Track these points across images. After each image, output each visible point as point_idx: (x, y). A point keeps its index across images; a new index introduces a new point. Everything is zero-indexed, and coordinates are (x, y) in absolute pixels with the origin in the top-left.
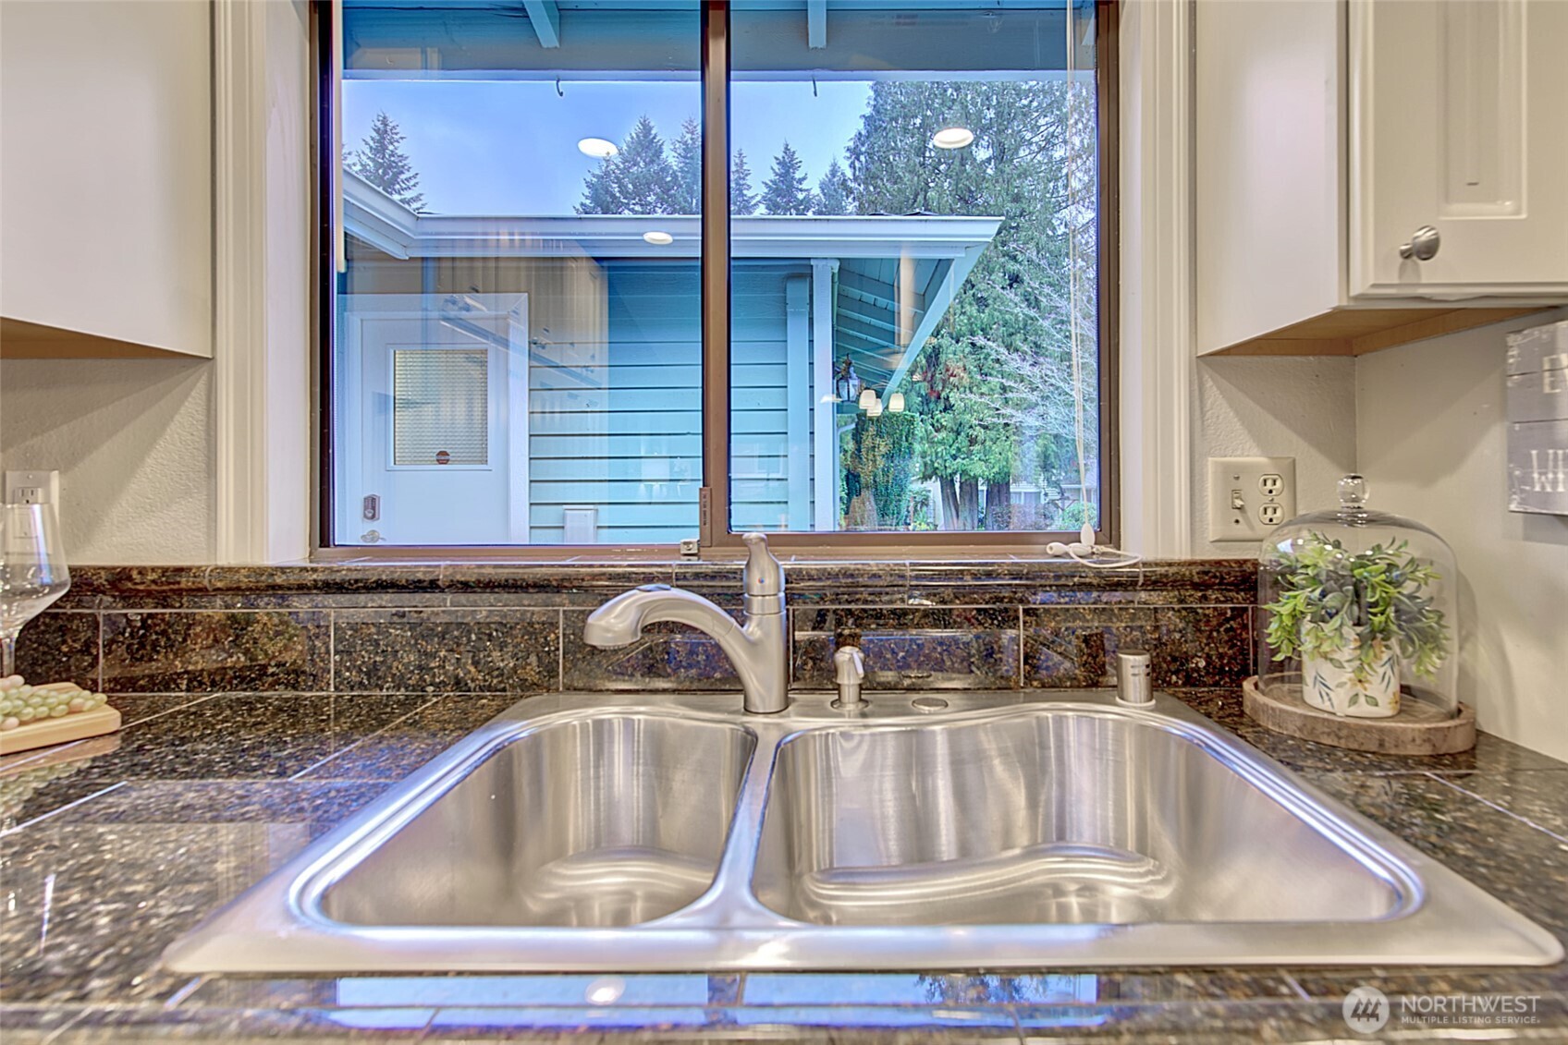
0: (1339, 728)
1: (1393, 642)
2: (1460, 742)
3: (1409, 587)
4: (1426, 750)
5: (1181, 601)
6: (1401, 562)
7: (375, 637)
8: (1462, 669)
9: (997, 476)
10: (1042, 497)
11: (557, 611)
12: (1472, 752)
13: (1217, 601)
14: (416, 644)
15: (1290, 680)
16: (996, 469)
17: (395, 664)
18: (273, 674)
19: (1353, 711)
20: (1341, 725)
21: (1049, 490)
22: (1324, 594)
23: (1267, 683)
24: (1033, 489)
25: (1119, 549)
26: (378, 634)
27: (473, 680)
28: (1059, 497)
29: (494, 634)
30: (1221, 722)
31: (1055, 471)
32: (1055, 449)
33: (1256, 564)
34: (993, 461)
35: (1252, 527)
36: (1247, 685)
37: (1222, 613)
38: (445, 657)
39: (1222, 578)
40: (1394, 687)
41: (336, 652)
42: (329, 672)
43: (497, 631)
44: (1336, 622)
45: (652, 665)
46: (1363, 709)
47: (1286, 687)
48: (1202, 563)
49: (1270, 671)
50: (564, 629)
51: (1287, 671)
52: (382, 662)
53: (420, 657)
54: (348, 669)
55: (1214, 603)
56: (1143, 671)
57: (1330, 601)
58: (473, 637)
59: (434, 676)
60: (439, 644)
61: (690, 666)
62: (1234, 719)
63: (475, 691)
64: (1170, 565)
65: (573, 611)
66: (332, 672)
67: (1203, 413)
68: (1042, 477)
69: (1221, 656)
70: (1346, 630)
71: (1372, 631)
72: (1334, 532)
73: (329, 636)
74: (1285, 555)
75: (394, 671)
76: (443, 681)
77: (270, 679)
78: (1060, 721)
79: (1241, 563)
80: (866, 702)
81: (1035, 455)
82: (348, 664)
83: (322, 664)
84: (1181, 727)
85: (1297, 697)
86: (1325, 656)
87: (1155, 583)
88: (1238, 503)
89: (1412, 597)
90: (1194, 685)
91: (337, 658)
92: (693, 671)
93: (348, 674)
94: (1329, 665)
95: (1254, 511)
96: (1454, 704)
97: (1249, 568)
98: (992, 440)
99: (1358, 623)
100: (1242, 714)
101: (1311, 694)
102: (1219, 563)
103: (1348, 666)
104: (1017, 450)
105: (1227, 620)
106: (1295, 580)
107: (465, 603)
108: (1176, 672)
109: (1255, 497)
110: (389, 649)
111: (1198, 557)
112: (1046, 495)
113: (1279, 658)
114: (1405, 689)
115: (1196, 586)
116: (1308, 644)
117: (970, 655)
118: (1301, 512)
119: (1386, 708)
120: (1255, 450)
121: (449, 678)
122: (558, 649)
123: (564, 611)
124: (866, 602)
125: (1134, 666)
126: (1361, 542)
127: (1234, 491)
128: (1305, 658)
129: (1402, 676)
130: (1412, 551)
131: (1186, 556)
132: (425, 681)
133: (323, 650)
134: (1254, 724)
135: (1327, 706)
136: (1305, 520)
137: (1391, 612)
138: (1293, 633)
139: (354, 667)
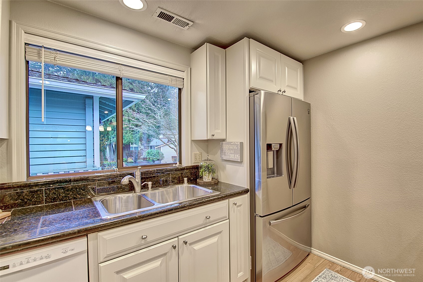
0: (206, 182)
1: (211, 173)
2: (217, 182)
3: (213, 167)
4: (214, 183)
5: (190, 171)
6: (212, 164)
7: (55, 192)
8: (217, 175)
9: (127, 143)
10: (139, 148)
11: (96, 183)
12: (218, 183)
13: (194, 170)
14: (65, 192)
15: (202, 179)
16: (127, 141)
17: (60, 197)
18: (29, 203)
19: (208, 181)
20: (207, 182)
21: (141, 146)
22: (205, 169)
23: (200, 179)
24: (136, 146)
25: (181, 164)
26: (55, 191)
27: (78, 197)
28: (144, 148)
29: (82, 188)
30: (195, 184)
31: (143, 141)
32: (143, 136)
33: (198, 165)
34: (126, 139)
35: (197, 161)
36: (198, 180)
37: (194, 172)
38: (72, 194)
39: (194, 168)
40: (211, 178)
41: (45, 196)
42: (43, 200)
43: (83, 188)
44: (206, 171)
45: (114, 189)
46: (209, 181)
47: (202, 180)
48: (192, 166)
49: (200, 178)
50: (97, 186)
51: (201, 178)
52: (56, 197)
53: (66, 195)
54: (48, 199)
55: (194, 171)
56: (187, 180)
57: (206, 169)
58: (78, 189)
59: (69, 197)
60: (70, 192)
61: (121, 189)
62: (196, 184)
63: (78, 199)
64: (189, 166)
65: (99, 182)
66: (44, 200)
67: (192, 147)
68: (140, 143)
69: (194, 177)
70: (207, 172)
71: (210, 172)
72: (206, 162)
73: (43, 193)
74: (201, 164)
75: (60, 198)
76: (71, 198)
77: (28, 204)
78: (178, 187)
79: (196, 165)
80: (152, 189)
81: (138, 137)
82: (48, 198)
83: (42, 199)
84: (192, 185)
85: (203, 180)
86: (205, 175)
87: (187, 169)
88: (196, 158)
89: (213, 168)
90: (191, 181)
91: (45, 197)
92: (121, 190)
93: (48, 200)
94: (206, 176)
95: (198, 159)
96: (216, 179)
97: (197, 166)
98: (125, 133)
99: (208, 171)
100: (197, 183)
101: (204, 180)
102: (194, 166)
103: (207, 176)
104: (133, 136)
105: (195, 173)
106: (203, 167)
107: (76, 183)
108: (189, 180)
109: (198, 157)
110: (58, 194)
111: (192, 165)
112: (140, 147)
113: (201, 176)
114: (212, 178)
115: (192, 169)
116: (204, 174)
117: (164, 181)
118: (203, 159)
119: (211, 180)
120: (198, 151)
121: (72, 197)
122: (96, 189)
123: (97, 183)
124: (149, 175)
125: (186, 179)
126: (208, 162)
127: (196, 157)
128: (203, 176)
129: (212, 177)
130: (213, 163)
131: (190, 165)
132: (67, 199)
133: (42, 196)
134: (198, 184)
135: (205, 181)
136: (203, 160)
137: (211, 170)
138: (202, 173)
139: (50, 198)
